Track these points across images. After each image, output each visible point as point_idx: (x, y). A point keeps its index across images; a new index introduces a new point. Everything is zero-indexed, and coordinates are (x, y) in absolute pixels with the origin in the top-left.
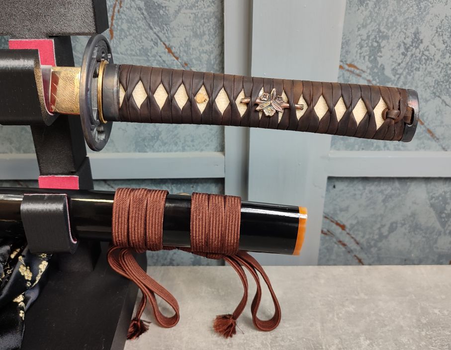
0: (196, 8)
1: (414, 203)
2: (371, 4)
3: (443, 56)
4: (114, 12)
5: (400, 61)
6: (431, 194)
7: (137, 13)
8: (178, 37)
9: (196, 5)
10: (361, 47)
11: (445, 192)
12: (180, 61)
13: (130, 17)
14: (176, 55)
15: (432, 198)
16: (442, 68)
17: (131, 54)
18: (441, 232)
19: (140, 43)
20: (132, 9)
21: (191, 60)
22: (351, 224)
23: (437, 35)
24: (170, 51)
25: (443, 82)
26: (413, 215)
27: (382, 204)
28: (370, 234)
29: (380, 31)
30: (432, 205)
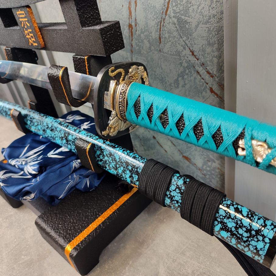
0: (209, 23)
4: (161, 26)
7: (173, 27)
8: (198, 44)
9: (209, 21)
12: (199, 62)
13: (170, 30)
14: (196, 57)
17: (171, 54)
19: (175, 47)
20: (170, 24)
21: (206, 61)
24: (193, 54)
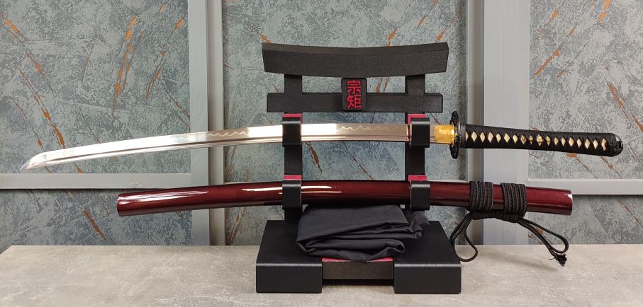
1: (584, 214)
5: (561, 126)
6: (594, 208)
10: (539, 119)
11: (603, 207)
15: (596, 210)
18: (605, 235)
23: (579, 112)
26: (585, 223)
29: (548, 111)
30: (596, 216)
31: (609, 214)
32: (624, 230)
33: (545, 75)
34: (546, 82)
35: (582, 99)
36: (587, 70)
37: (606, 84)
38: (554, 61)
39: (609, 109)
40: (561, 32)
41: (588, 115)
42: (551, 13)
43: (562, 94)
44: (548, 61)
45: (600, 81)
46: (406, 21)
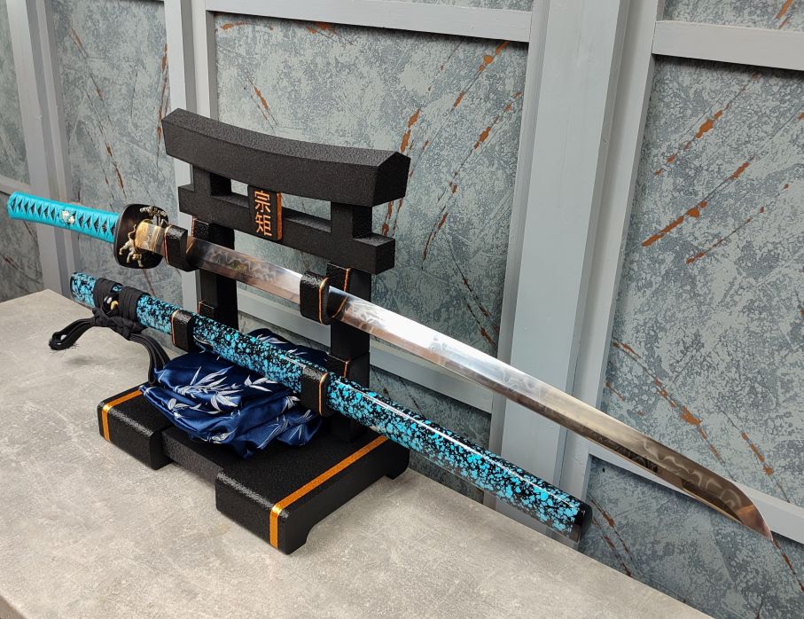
0: (491, 253)
1: (695, 530)
2: (649, 292)
3: (728, 368)
5: (679, 359)
6: (717, 528)
7: (446, 244)
8: (474, 273)
9: (492, 250)
10: (638, 331)
11: (735, 534)
12: (473, 294)
13: (440, 246)
14: (470, 287)
15: (718, 534)
16: (728, 382)
17: (436, 276)
18: (730, 584)
19: (444, 269)
20: (442, 240)
21: (482, 295)
22: (620, 523)
23: (720, 344)
24: (466, 283)
25: (729, 397)
26: (694, 544)
27: (656, 514)
28: (641, 545)
29: (657, 322)
30: (718, 543)
31: (745, 551)
32: (772, 593)
33: (664, 249)
34: (663, 266)
35: (733, 320)
36: (759, 264)
37: (796, 304)
38: (688, 225)
39: (791, 359)
40: (714, 167)
41: (740, 355)
42: (697, 123)
43: (691, 298)
44: (673, 225)
45: (784, 295)
46: (436, 96)
